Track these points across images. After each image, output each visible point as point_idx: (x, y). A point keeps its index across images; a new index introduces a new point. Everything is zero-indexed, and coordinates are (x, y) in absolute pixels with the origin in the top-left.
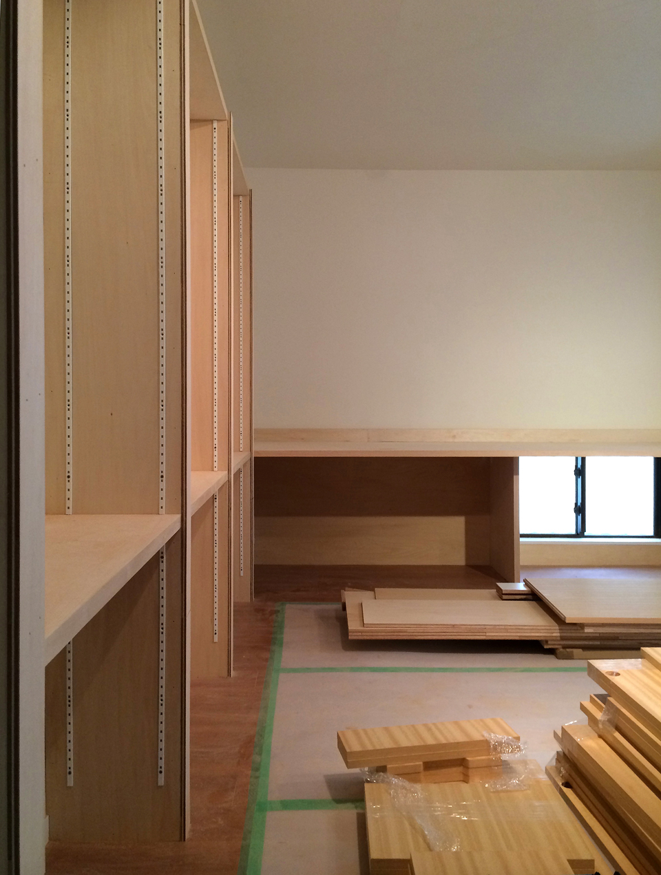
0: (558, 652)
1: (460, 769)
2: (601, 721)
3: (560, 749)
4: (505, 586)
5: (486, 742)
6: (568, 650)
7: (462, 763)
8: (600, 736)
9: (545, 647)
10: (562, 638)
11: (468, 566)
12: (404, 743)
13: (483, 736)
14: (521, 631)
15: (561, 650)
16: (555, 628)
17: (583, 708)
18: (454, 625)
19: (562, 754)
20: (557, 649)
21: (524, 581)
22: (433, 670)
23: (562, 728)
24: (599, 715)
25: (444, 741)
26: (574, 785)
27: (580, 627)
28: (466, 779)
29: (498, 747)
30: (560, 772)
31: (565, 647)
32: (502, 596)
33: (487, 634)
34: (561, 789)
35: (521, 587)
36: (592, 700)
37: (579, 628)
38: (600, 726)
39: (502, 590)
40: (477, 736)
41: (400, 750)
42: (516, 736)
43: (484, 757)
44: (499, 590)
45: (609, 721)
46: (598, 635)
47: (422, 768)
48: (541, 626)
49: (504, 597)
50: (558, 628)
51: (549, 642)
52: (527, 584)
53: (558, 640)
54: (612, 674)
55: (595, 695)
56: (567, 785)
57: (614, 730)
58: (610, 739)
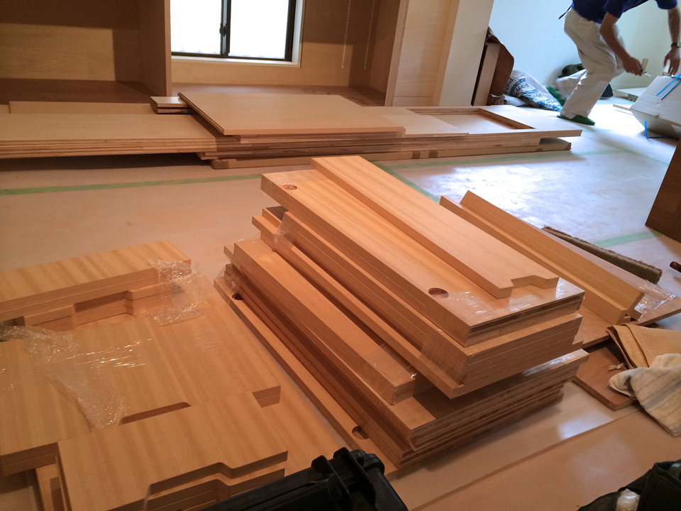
0: (213, 162)
1: (123, 302)
2: (277, 236)
3: (229, 262)
4: (159, 100)
5: (153, 272)
6: (224, 160)
7: (126, 296)
8: (275, 251)
9: (203, 159)
10: (219, 150)
11: (118, 81)
12: (47, 286)
13: (149, 264)
14: (179, 144)
15: (218, 161)
16: (211, 140)
17: (255, 222)
18: (106, 141)
19: (231, 267)
20: (214, 160)
21: (179, 95)
22: (85, 188)
23: (235, 244)
24: (274, 230)
25: (101, 278)
26: (245, 296)
27: (236, 138)
28: (129, 311)
29: (167, 273)
30: (230, 286)
31: (221, 158)
32: (156, 109)
33: (144, 148)
34: (231, 302)
35: (175, 100)
36: (264, 214)
37: (235, 140)
38: (276, 240)
39: (156, 104)
40: (141, 266)
41: (41, 296)
42: (186, 259)
43: (150, 287)
44: (154, 104)
45: (286, 236)
46: (251, 146)
47: (73, 310)
48: (198, 139)
49: (160, 111)
50: (215, 140)
51: (206, 154)
52: (182, 97)
53: (214, 152)
54: (288, 187)
55: (268, 209)
56: (238, 297)
57: (290, 244)
58: (286, 253)
